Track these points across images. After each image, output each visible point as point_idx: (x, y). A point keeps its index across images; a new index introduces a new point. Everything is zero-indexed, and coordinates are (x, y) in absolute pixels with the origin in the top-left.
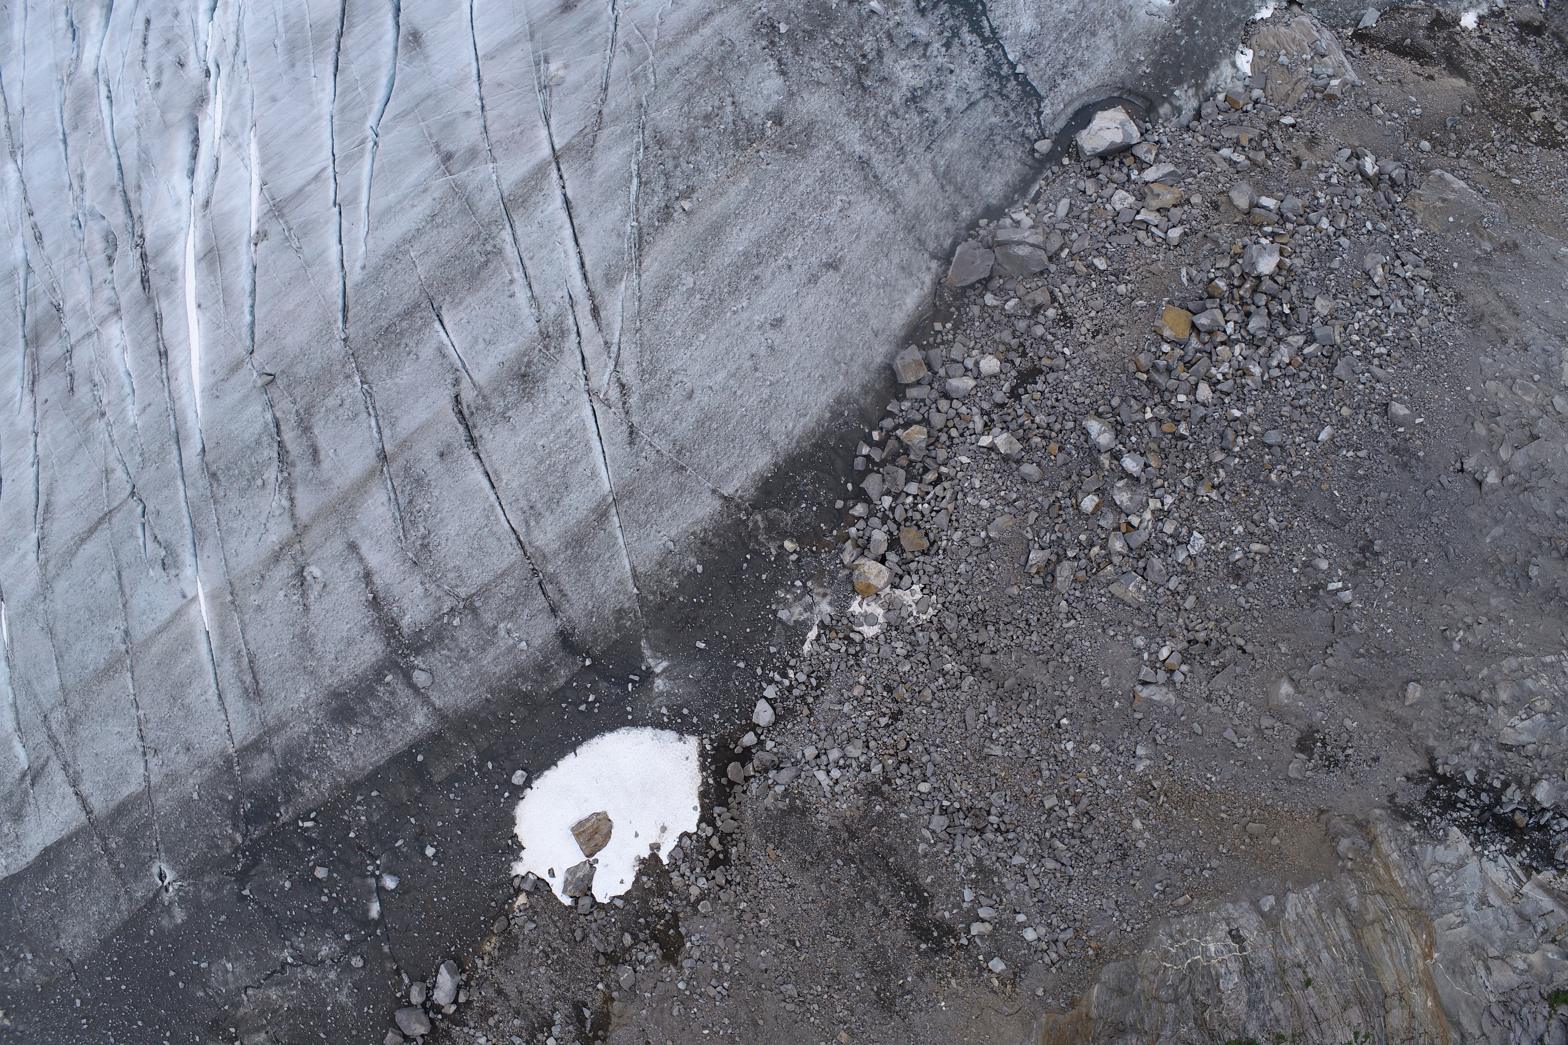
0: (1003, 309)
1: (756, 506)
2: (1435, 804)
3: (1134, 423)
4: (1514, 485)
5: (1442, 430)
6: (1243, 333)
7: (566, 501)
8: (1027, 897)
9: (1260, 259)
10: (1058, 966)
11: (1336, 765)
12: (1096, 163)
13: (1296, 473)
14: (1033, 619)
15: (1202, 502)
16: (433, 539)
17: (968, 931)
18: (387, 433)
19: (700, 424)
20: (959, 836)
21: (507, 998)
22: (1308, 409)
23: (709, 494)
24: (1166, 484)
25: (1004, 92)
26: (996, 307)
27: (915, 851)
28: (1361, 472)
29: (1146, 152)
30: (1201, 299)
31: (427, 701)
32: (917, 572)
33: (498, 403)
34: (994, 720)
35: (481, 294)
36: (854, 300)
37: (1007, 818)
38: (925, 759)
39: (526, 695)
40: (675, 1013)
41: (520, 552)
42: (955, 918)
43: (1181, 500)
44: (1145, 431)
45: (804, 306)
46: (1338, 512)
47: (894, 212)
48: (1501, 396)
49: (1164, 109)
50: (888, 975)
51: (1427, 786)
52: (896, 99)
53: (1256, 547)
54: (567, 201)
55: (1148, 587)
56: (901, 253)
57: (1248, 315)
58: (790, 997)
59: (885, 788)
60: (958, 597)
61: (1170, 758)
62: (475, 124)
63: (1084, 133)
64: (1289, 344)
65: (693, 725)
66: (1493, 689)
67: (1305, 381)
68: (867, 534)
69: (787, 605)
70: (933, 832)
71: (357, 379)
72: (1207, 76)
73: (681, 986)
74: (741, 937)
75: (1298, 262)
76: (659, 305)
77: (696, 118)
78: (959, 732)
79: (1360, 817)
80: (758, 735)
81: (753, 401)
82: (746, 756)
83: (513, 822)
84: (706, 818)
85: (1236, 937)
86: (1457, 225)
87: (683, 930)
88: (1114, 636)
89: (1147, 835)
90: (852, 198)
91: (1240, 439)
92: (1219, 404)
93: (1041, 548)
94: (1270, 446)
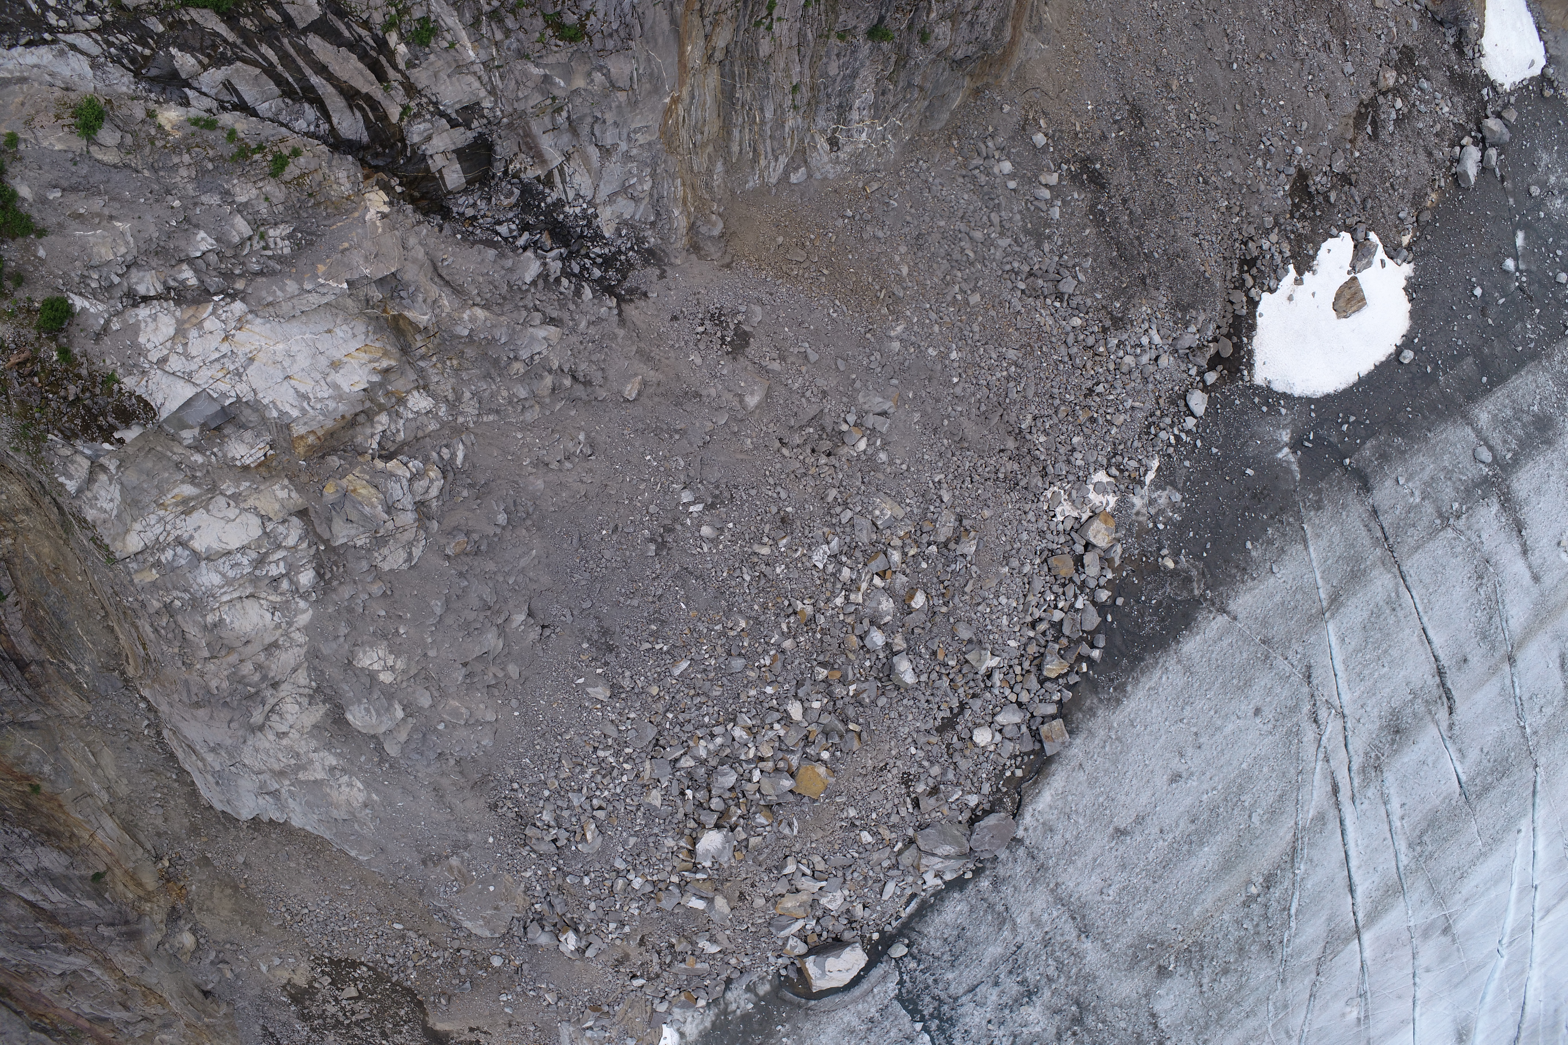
0: (962, 791)
1: (1196, 603)
2: (622, 264)
3: (867, 680)
4: (499, 612)
6: (742, 771)
7: (1366, 614)
8: (1003, 205)
9: (717, 846)
10: (987, 133)
11: (712, 316)
12: (847, 935)
13: (718, 627)
14: (967, 484)
15: (811, 598)
16: (1473, 584)
17: (1060, 177)
18: (1508, 682)
19: (1248, 683)
20: (1051, 270)
21: (1425, 148)
22: (692, 693)
23: (1240, 616)
24: (841, 617)
25: (936, 1004)
26: (968, 793)
27: (1095, 260)
28: (654, 627)
29: (794, 947)
30: (779, 804)
31: (1478, 432)
32: (1058, 533)
33: (1420, 707)
34: (1012, 384)
35: (1429, 807)
36: (1101, 799)
37: (1010, 285)
38: (1074, 350)
39: (1398, 433)
40: (1304, 125)
41: (1404, 568)
42: (1069, 192)
43: (828, 600)
44: (856, 671)
45: (1149, 793)
46: (683, 587)
47: (1057, 884)
48: (482, 706)
49: (764, 989)
50: (1130, 141)
51: (626, 285)
52: (1047, 994)
53: (765, 551)
54: (1352, 891)
55: (871, 513)
56: (1053, 844)
57: (734, 789)
58: (1212, 129)
59: (1108, 323)
60: (1027, 507)
61: (868, 336)
62: (1424, 960)
63: (860, 965)
64: (694, 758)
65: (1258, 395)
67: (689, 721)
68: (1099, 572)
69: (1173, 506)
70: (1074, 278)
71: (1528, 730)
72: (713, 1024)
73: (1299, 150)
74: (1244, 191)
75: (670, 843)
76: (1281, 796)
77: (1236, 971)
78: (1041, 375)
79: (693, 257)
80: (1203, 381)
81: (1198, 704)
82: (1215, 361)
83: (1413, 314)
84: (1253, 304)
85: (835, 145)
86: (485, 882)
87: (1289, 202)
89: (897, 258)
90: (1099, 898)
91: (768, 662)
92: (781, 699)
93: (964, 556)
94: (740, 655)
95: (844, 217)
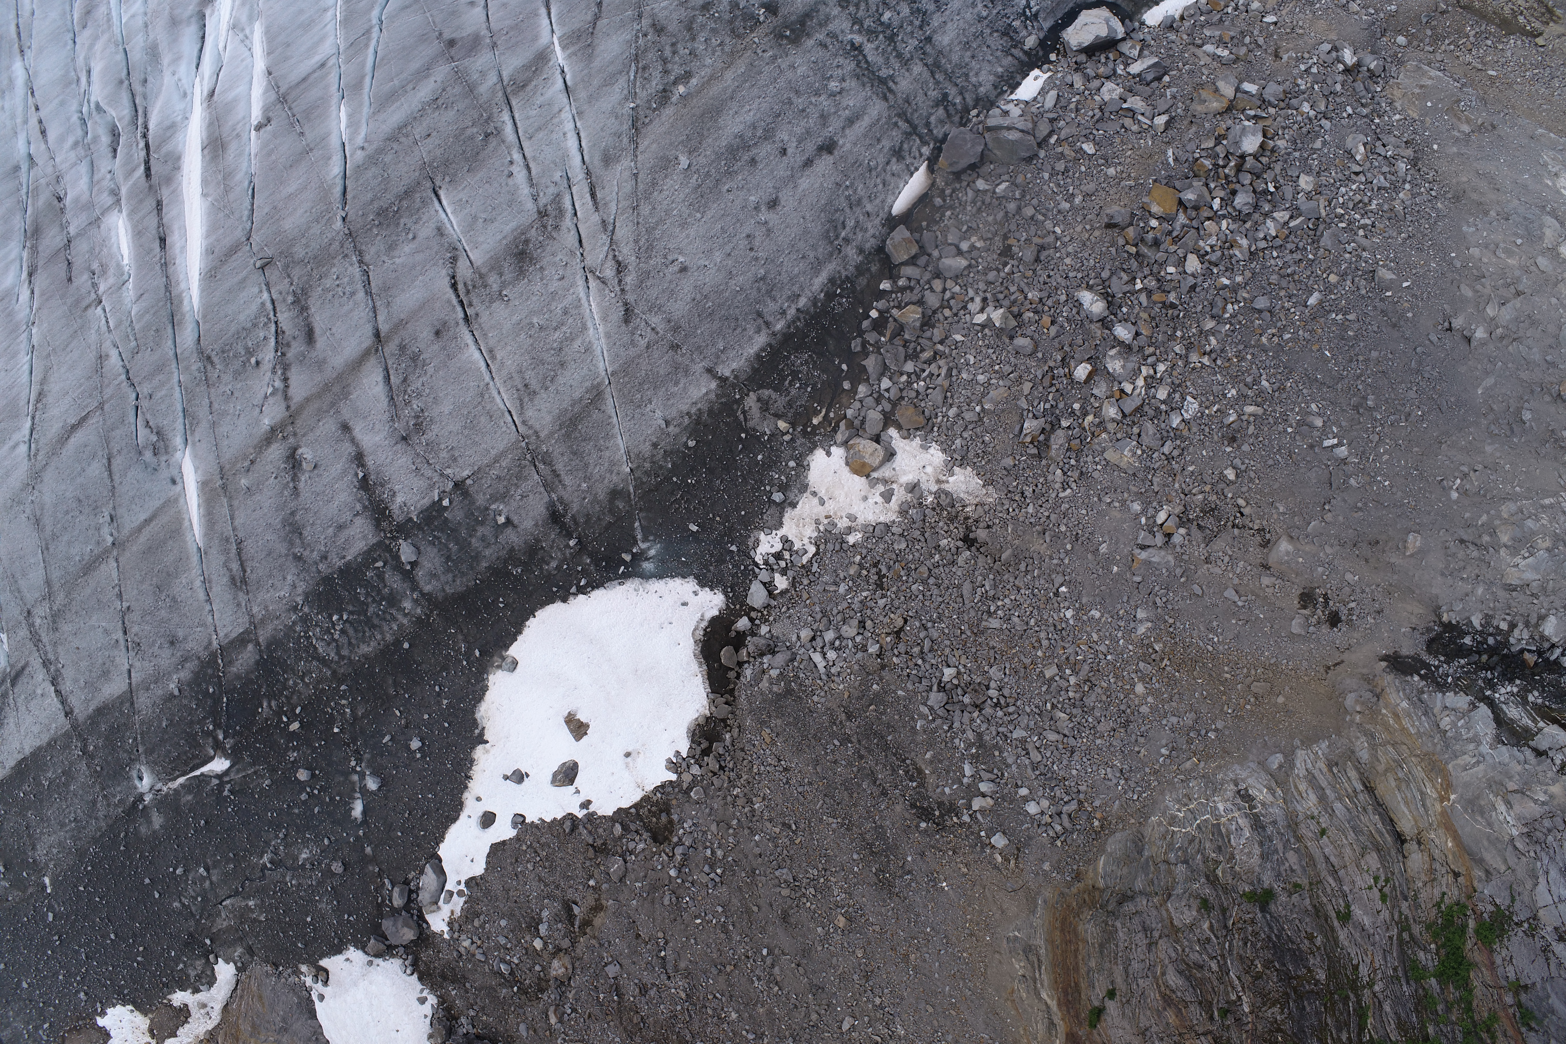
0: (994, 192)
1: (750, 385)
2: (1441, 652)
3: (1125, 294)
4: (1502, 338)
5: (1429, 293)
6: (1230, 209)
7: (561, 380)
8: (1029, 770)
9: (1244, 138)
10: (1062, 839)
11: (1340, 621)
12: (1082, 58)
13: (1287, 336)
14: (1029, 490)
15: (1193, 369)
16: (427, 418)
17: (969, 807)
18: (382, 313)
19: (695, 303)
20: (958, 712)
21: (493, 897)
22: (1296, 277)
23: (704, 374)
24: (1158, 352)
26: (987, 191)
27: (913, 727)
28: (1350, 333)
29: (1131, 48)
30: (1187, 178)
31: (415, 587)
33: (494, 281)
34: (991, 593)
35: (480, 175)
36: (847, 185)
37: (1006, 692)
38: (922, 635)
39: (516, 579)
40: (666, 902)
41: (514, 432)
42: (955, 794)
43: (1173, 367)
44: (1136, 302)
45: (799, 188)
46: (1330, 371)
48: (1485, 260)
50: (887, 856)
51: (1433, 635)
53: (1250, 409)
54: (566, 88)
55: (1143, 452)
56: (893, 139)
57: (1234, 193)
58: (785, 881)
61: (1171, 621)
62: (478, 13)
63: (1070, 29)
64: (1275, 219)
66: (1493, 533)
67: (1291, 252)
68: (862, 414)
69: (781, 485)
70: (931, 709)
71: (355, 259)
73: (673, 873)
74: (735, 822)
75: (1281, 143)
76: (655, 184)
77: (692, 10)
78: (956, 606)
79: (1366, 670)
80: (752, 620)
81: (748, 281)
82: (740, 641)
85: (1247, 797)
86: (1435, 109)
87: (675, 817)
88: (1109, 503)
89: (1150, 699)
90: (845, 84)
91: (1229, 306)
92: (1208, 273)
93: (1035, 417)
94: (1260, 311)
95: (1216, 730)
